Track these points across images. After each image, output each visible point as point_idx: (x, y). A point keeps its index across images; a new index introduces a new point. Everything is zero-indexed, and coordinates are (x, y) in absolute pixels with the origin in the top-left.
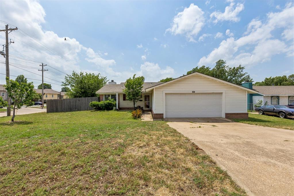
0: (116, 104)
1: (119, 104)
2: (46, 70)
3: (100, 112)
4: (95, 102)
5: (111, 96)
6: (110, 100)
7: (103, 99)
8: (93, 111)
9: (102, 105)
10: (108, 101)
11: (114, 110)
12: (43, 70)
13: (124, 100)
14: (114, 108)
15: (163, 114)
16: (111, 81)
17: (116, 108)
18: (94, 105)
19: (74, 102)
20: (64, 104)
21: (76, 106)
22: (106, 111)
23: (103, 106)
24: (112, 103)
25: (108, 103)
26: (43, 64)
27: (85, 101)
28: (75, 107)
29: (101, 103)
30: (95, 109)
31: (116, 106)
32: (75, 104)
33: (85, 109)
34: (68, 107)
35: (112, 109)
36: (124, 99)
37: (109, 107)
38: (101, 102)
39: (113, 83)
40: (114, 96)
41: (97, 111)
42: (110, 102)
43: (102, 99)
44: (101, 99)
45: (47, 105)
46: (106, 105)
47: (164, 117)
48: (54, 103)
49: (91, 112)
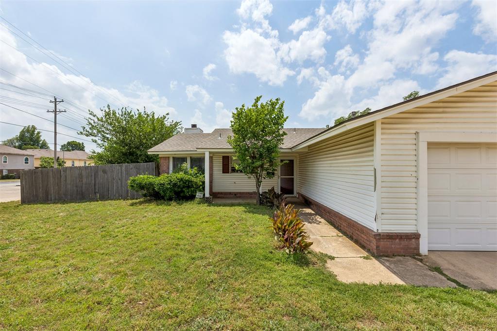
0: (204, 183)
1: (211, 182)
2: (62, 111)
3: (158, 208)
4: (144, 178)
5: (189, 161)
6: (186, 173)
7: (169, 168)
8: (136, 203)
9: (164, 184)
10: (181, 175)
11: (197, 200)
12: (55, 112)
13: (223, 172)
14: (199, 195)
15: (417, 236)
16: (191, 127)
17: (204, 195)
18: (141, 187)
19: (92, 176)
20: (66, 180)
21: (97, 187)
22: (173, 203)
23: (167, 189)
24: (194, 179)
25: (181, 180)
26: (55, 99)
27: (121, 172)
28: (95, 189)
29: (163, 179)
30: (145, 196)
31: (204, 188)
32: (93, 182)
33: (119, 196)
34: (75, 188)
35: (192, 198)
36: (226, 169)
37: (184, 192)
38: (161, 177)
39: (195, 131)
40: (197, 162)
41: (150, 201)
42: (187, 177)
43: (165, 168)
44: (163, 167)
45: (21, 182)
46: (175, 185)
47: (424, 249)
48: (40, 176)
49: (132, 205)
